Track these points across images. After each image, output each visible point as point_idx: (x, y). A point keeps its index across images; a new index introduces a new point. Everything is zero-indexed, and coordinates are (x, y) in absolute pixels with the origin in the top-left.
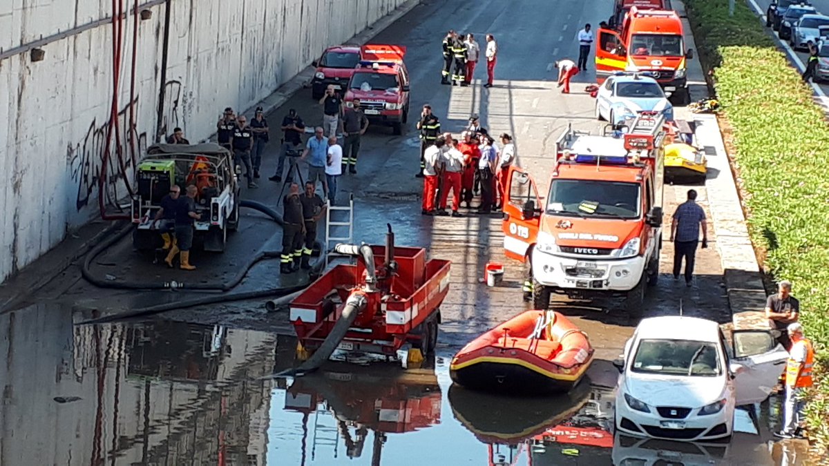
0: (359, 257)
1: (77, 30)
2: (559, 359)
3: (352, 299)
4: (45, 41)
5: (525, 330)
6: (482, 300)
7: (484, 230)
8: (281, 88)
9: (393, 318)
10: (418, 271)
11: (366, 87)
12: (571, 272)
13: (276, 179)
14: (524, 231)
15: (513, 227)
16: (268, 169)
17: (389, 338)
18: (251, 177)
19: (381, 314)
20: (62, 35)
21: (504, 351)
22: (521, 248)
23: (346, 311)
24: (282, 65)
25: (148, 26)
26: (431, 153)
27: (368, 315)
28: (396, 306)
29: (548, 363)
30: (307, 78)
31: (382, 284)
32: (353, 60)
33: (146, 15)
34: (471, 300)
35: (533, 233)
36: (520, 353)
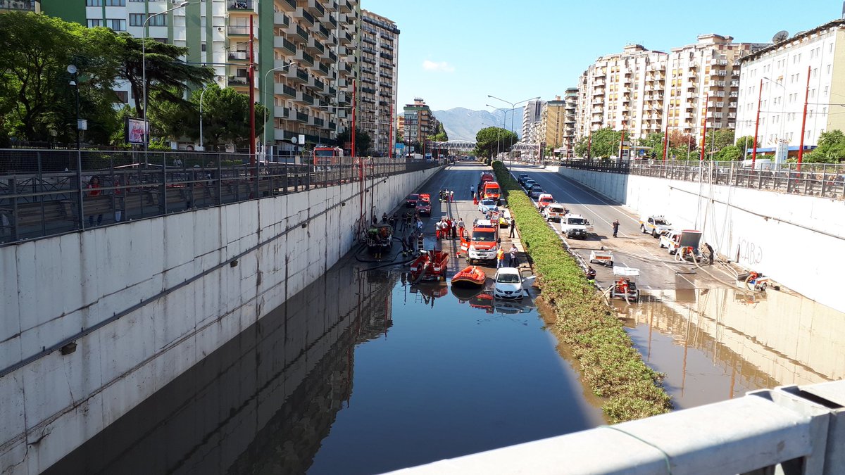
0: (427, 254)
1: (352, 197)
2: (478, 279)
3: (425, 265)
4: (345, 201)
5: (469, 271)
6: (457, 263)
7: (454, 243)
8: (398, 205)
9: (436, 269)
10: (441, 256)
11: (421, 205)
12: (479, 255)
13: (401, 230)
14: (466, 245)
15: (463, 244)
16: (398, 227)
17: (435, 274)
18: (395, 230)
19: (433, 268)
20: (349, 199)
21: (465, 277)
22: (466, 249)
23: (425, 268)
24: (399, 199)
25: (368, 194)
26: (438, 224)
27: (430, 268)
28: (437, 266)
29: (475, 280)
30: (404, 202)
31: (433, 261)
32: (417, 197)
33: (368, 191)
34: (454, 262)
35: (469, 245)
36: (469, 278)
